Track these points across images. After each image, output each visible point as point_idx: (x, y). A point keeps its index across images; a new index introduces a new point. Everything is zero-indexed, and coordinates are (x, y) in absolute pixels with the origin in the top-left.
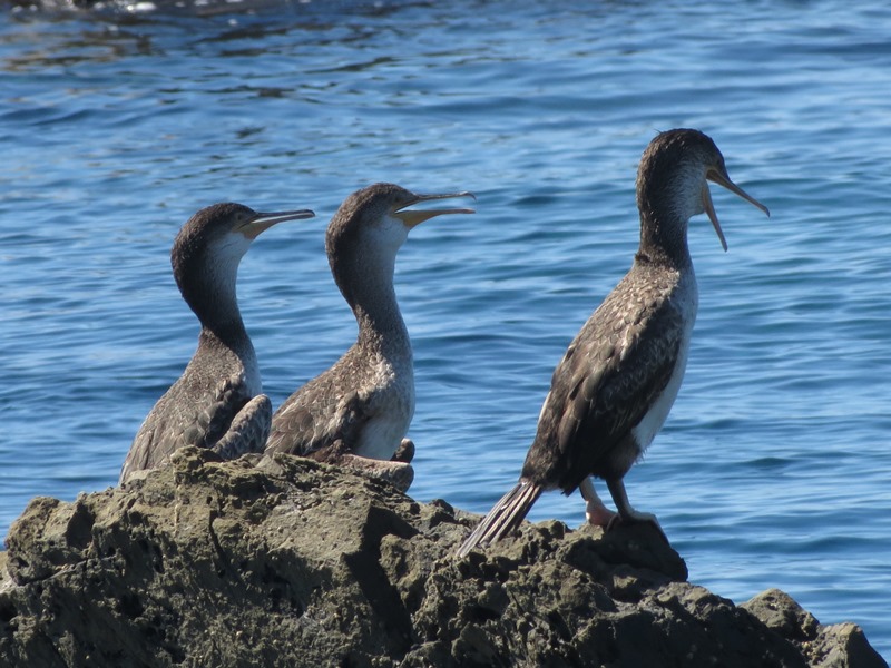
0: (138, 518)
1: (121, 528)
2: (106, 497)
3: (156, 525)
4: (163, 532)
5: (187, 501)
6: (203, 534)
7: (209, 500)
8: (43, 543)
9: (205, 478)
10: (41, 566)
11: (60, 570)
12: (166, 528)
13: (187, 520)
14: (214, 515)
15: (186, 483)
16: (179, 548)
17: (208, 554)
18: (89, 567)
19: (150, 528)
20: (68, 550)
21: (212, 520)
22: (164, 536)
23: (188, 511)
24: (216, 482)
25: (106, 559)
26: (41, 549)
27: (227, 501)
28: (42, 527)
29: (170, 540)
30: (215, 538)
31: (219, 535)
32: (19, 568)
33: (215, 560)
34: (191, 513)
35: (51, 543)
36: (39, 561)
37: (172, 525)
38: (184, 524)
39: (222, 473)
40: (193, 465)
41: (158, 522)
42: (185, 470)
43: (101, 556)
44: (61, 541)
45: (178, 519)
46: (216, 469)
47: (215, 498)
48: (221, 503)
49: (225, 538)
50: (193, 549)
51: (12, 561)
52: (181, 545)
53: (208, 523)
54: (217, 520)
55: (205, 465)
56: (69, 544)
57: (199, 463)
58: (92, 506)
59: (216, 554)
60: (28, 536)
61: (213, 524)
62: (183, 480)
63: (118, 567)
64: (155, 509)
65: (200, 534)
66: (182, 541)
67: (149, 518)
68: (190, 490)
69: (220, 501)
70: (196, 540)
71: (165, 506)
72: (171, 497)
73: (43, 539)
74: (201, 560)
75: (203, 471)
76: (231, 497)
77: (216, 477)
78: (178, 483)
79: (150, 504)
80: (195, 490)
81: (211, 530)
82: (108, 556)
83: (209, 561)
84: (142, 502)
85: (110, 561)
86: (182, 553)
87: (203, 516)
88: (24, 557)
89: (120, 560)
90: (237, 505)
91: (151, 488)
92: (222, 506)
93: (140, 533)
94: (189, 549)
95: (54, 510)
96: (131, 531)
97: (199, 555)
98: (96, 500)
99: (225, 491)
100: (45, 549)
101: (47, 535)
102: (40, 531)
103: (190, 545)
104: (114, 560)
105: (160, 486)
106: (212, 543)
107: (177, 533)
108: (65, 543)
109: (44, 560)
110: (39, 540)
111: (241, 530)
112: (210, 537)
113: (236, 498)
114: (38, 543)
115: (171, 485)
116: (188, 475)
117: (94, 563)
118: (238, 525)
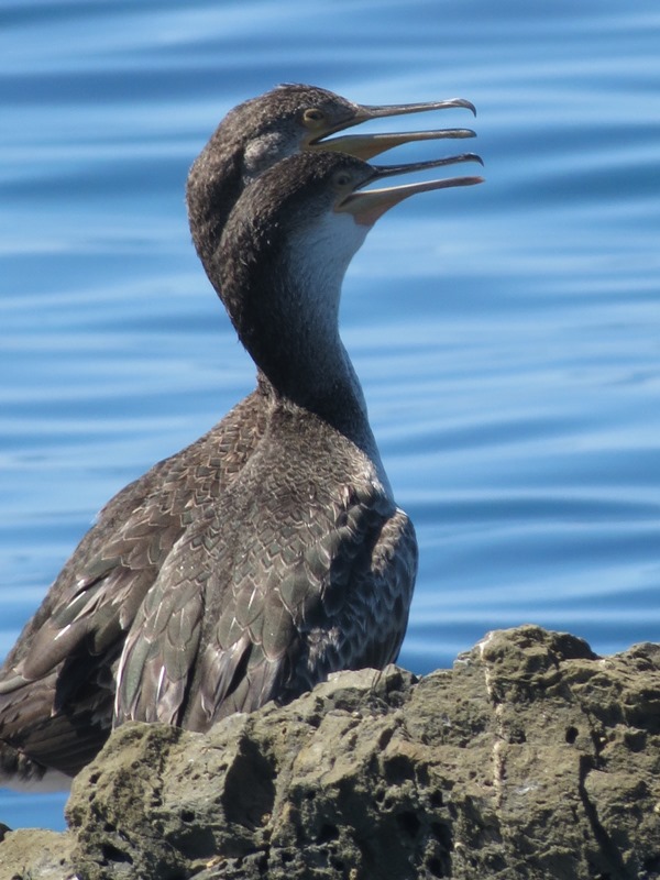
0: (401, 768)
1: (359, 788)
2: (301, 726)
3: (448, 785)
4: (469, 799)
5: (519, 737)
6: (566, 802)
7: (571, 735)
8: (167, 816)
9: (562, 691)
10: (163, 861)
11: (200, 869)
12: (475, 789)
13: (525, 773)
14: (587, 765)
15: (515, 700)
16: (506, 830)
17: (574, 842)
18: (273, 865)
19: (431, 789)
20: (228, 830)
21: (583, 775)
22: (469, 806)
23: (526, 757)
24: (590, 699)
25: (313, 848)
26: (160, 828)
27: (613, 737)
28: (157, 784)
29: (485, 813)
30: (591, 809)
31: (602, 804)
32: (103, 864)
33: (589, 854)
34: (535, 760)
35: (187, 816)
36: (159, 853)
37: (488, 784)
38: (519, 781)
39: (605, 682)
40: (535, 664)
41: (452, 777)
42: (517, 675)
43: (302, 841)
44: (210, 812)
45: (503, 772)
46: (591, 673)
47: (584, 731)
48: (597, 739)
49: (615, 810)
50: (538, 831)
51: (88, 851)
52: (511, 823)
53: (576, 780)
54: (593, 774)
55: (565, 665)
56: (228, 819)
57: (550, 660)
58: (268, 743)
59: (593, 842)
60: (132, 801)
61: (588, 784)
62: (509, 694)
63: (342, 865)
64: (442, 752)
65: (557, 802)
66: (514, 816)
67: (432, 770)
68: (527, 715)
69: (595, 736)
70: (548, 813)
71: (463, 745)
72: (478, 727)
73: (165, 808)
74: (558, 855)
75: (558, 676)
76: (622, 729)
77: (589, 689)
78: (496, 700)
79: (425, 740)
80: (537, 713)
81: (584, 794)
82: (319, 842)
83: (576, 855)
84: (407, 737)
85: (324, 852)
86: (512, 840)
87: (564, 767)
88: (119, 843)
89: (348, 851)
90: (634, 744)
91: (428, 708)
92: (600, 746)
93: (406, 798)
94: (529, 831)
95: (173, 748)
96: (381, 795)
97: (550, 844)
98: (277, 730)
99: (611, 716)
100: (170, 827)
101: (174, 800)
102: (157, 792)
103: (533, 823)
104: (334, 850)
105: (450, 705)
106: (584, 820)
107: (503, 799)
108: (221, 816)
109: (168, 849)
110: (156, 810)
111: (649, 794)
112: (581, 808)
113: (634, 731)
114: (155, 816)
115: (481, 703)
116: (522, 684)
117: (287, 857)
118: (642, 785)
